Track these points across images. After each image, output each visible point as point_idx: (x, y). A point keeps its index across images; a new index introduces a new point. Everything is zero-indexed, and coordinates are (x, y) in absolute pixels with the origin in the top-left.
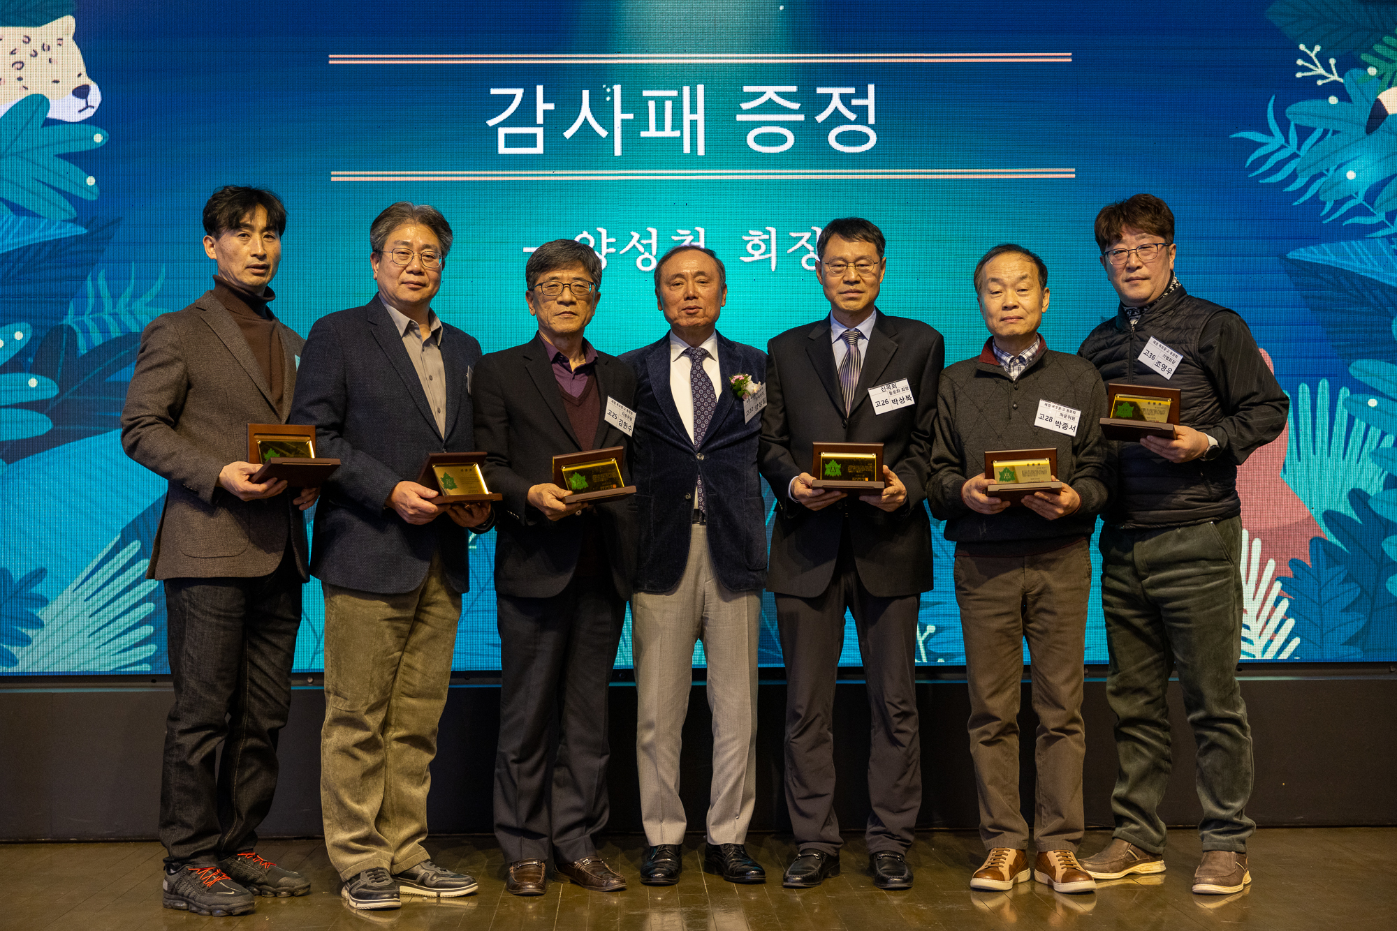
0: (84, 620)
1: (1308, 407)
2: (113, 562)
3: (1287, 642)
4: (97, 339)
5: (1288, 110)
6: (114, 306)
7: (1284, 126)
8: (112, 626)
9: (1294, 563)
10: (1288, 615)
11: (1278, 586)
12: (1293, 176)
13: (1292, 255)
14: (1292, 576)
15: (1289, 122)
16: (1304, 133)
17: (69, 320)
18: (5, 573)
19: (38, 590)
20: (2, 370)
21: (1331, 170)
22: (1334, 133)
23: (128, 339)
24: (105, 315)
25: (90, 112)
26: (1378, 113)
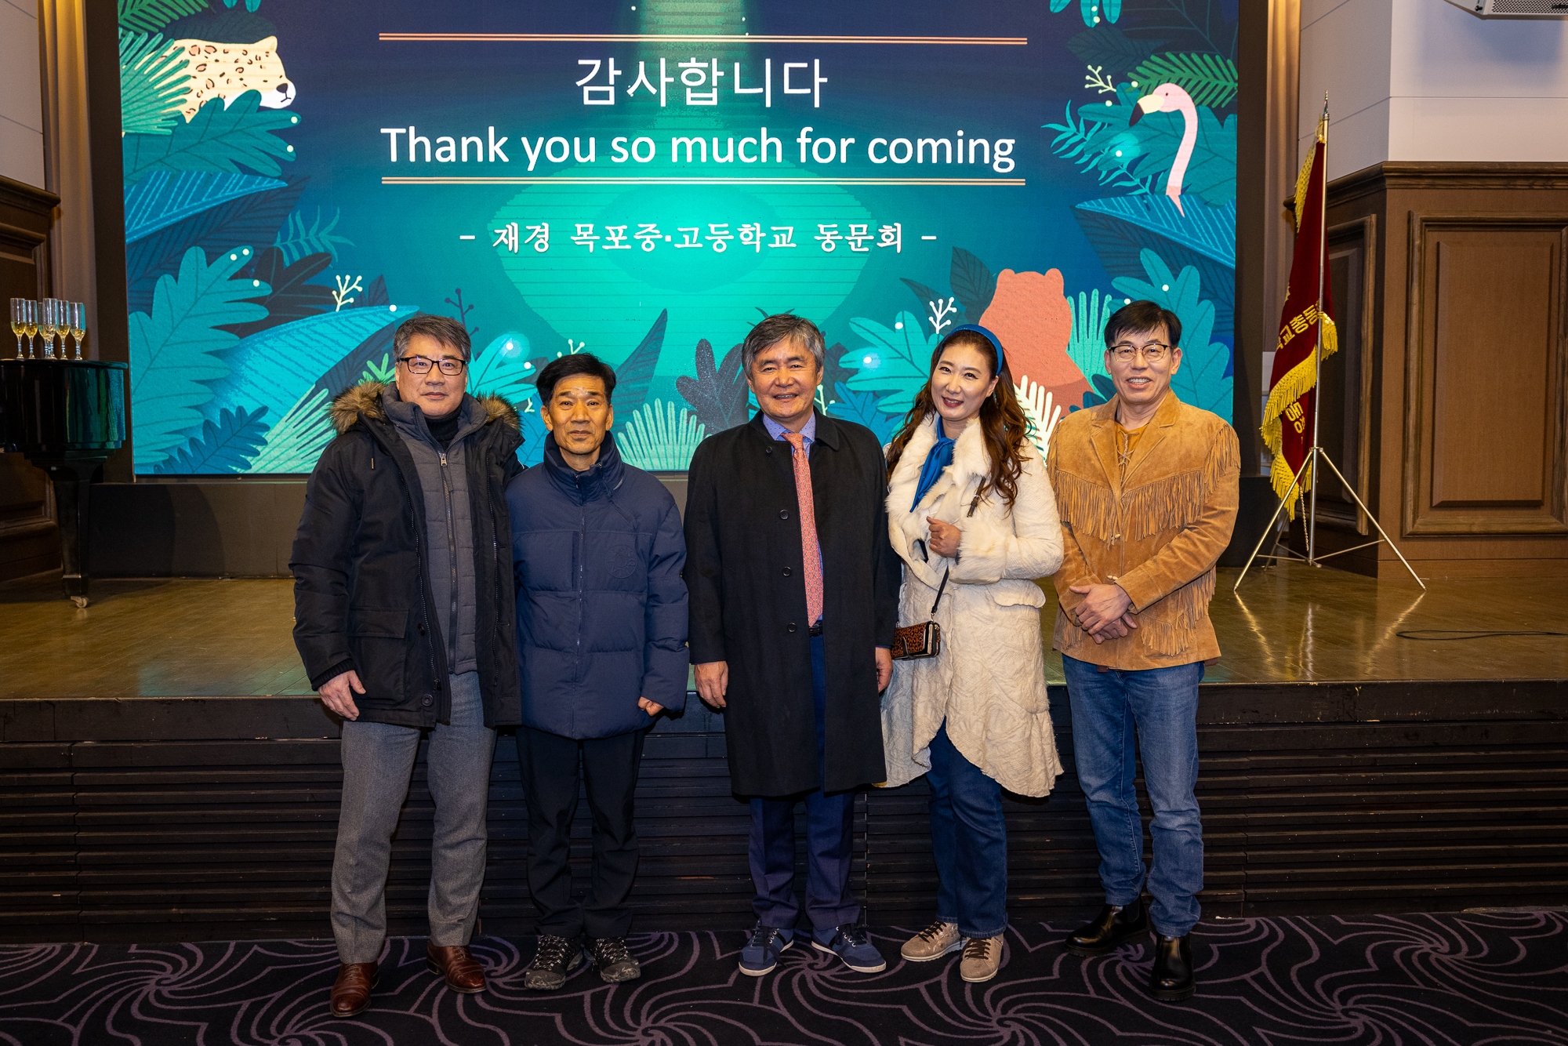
0: (293, 440)
1: (1085, 308)
2: (310, 403)
4: (297, 257)
5: (1080, 109)
6: (307, 236)
7: (1076, 120)
8: (311, 444)
12: (1081, 154)
13: (1079, 206)
15: (1080, 118)
16: (1089, 125)
17: (278, 244)
18: (240, 409)
19: (263, 420)
20: (234, 277)
21: (1106, 150)
22: (1109, 125)
23: (317, 256)
24: (301, 241)
25: (288, 103)
26: (1138, 112)
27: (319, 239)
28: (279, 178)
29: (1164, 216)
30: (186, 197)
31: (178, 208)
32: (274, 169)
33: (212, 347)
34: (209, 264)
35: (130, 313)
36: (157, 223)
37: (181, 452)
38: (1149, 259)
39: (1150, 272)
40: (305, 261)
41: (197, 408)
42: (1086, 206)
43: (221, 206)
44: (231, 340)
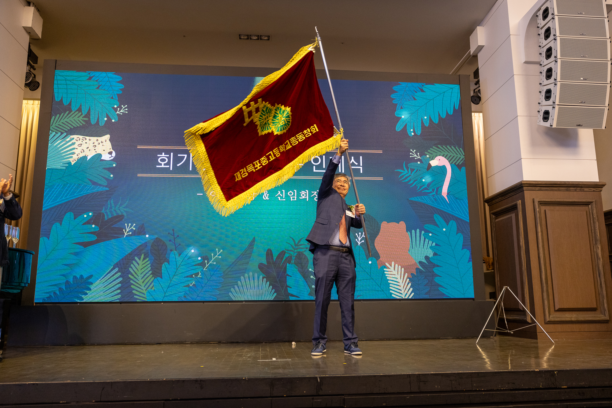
0: (102, 288)
1: (414, 236)
2: (111, 273)
3: (411, 294)
4: (110, 216)
5: (409, 165)
6: (115, 208)
7: (407, 168)
8: (109, 290)
9: (412, 274)
10: (411, 287)
11: (408, 280)
12: (410, 180)
13: (410, 199)
14: (411, 277)
15: (409, 168)
16: (412, 170)
17: (103, 211)
18: (82, 276)
19: (90, 280)
20: (84, 224)
21: (419, 179)
22: (419, 170)
23: (118, 216)
24: (112, 210)
25: (112, 158)
26: (429, 166)
28: (106, 186)
29: (442, 203)
30: (68, 193)
31: (65, 197)
32: (105, 183)
33: (73, 251)
34: (75, 219)
35: (41, 237)
36: (56, 203)
37: (55, 293)
38: (438, 218)
39: (438, 223)
40: (114, 218)
41: (63, 275)
42: (413, 199)
43: (82, 197)
44: (80, 248)
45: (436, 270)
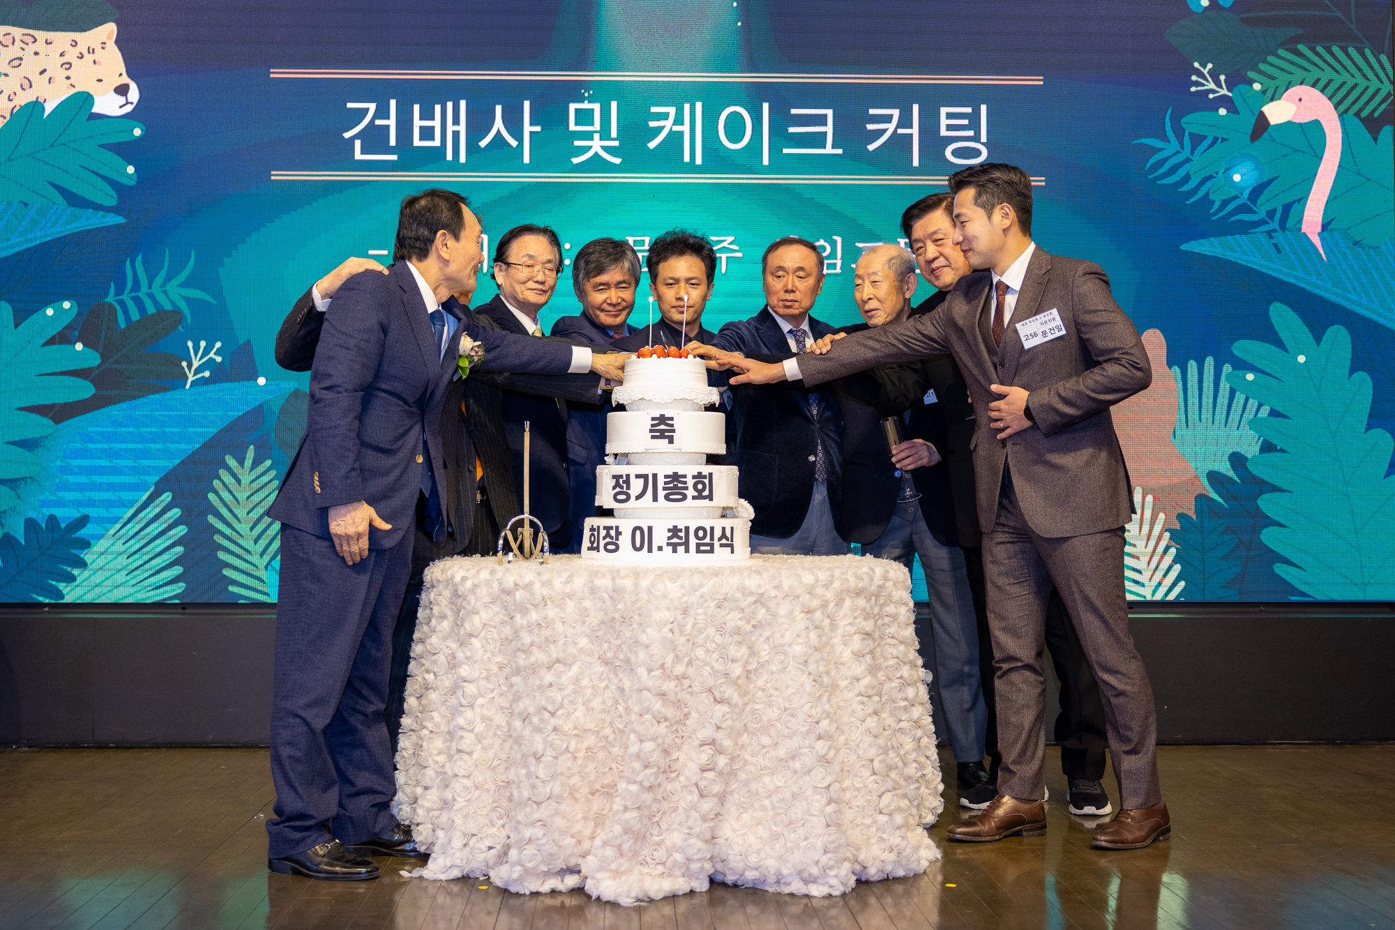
1: (1196, 381)
2: (147, 510)
3: (1174, 584)
4: (135, 315)
5: (1182, 121)
6: (150, 288)
7: (1179, 132)
8: (147, 566)
9: (1181, 517)
10: (1175, 561)
11: (1167, 535)
12: (1187, 178)
13: (1183, 247)
14: (1179, 528)
15: (1183, 130)
16: (1197, 140)
17: (111, 299)
18: (52, 520)
19: (81, 534)
20: (50, 342)
21: (1220, 174)
22: (1224, 140)
23: (161, 314)
24: (142, 294)
25: (129, 108)
26: (1262, 124)
27: (165, 292)
28: (115, 210)
29: (1301, 260)
32: (109, 198)
33: (17, 435)
34: (17, 324)
38: (1282, 316)
39: (1284, 335)
40: (147, 322)
42: (1195, 247)
43: (36, 249)
44: (42, 426)
45: (1267, 504)
